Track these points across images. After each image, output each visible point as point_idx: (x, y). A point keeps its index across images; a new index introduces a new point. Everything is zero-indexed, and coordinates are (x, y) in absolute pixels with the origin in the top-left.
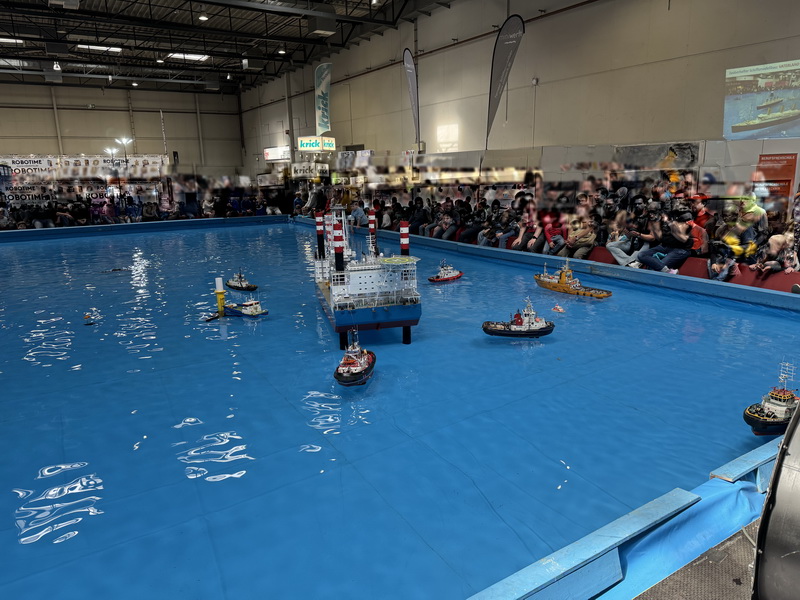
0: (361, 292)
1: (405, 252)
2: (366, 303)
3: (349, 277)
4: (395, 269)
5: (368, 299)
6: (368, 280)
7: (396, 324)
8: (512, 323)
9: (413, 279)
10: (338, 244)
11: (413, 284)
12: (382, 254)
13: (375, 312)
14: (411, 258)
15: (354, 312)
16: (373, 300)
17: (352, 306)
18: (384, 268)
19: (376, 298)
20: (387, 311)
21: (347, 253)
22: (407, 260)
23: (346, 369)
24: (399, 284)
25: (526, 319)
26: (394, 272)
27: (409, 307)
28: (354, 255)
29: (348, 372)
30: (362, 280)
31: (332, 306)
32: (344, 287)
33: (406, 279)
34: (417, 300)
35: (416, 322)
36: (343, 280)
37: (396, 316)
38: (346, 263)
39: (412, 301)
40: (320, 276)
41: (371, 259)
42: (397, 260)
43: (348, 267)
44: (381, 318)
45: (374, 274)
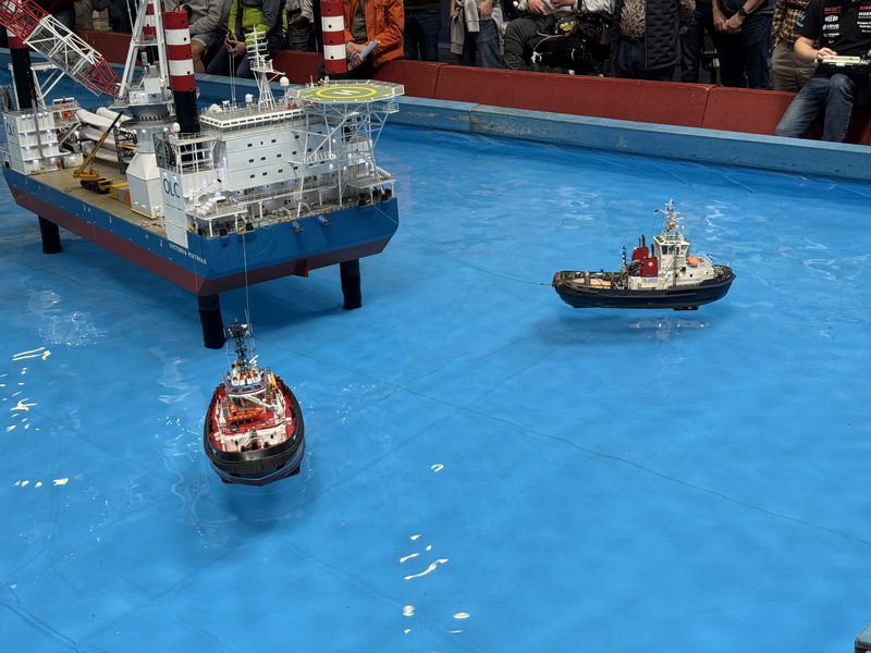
0: (253, 184)
5: (272, 202)
6: (270, 151)
8: (632, 271)
25: (666, 260)
30: (256, 153)
40: (34, 157)
45: (284, 135)
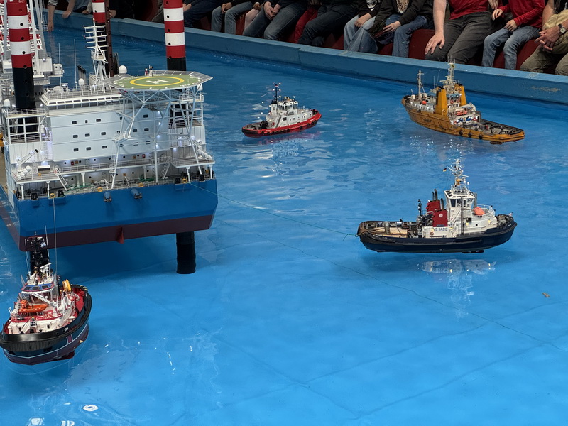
0: (77, 156)
1: (177, 63)
2: (91, 182)
3: (47, 122)
4: (154, 101)
5: (94, 173)
6: (95, 129)
7: (161, 228)
8: (424, 222)
9: (196, 123)
10: (19, 48)
11: (197, 136)
12: (122, 69)
13: (111, 202)
14: (191, 75)
15: (61, 203)
16: (107, 175)
17: (57, 188)
18: (129, 100)
19: (114, 169)
20: (138, 199)
21: (41, 67)
22: (180, 80)
23: (26, 326)
24: (165, 137)
25: (454, 212)
26: (152, 108)
27: (189, 187)
28: (59, 71)
29: (32, 331)
30: (80, 129)
31: (11, 190)
32: (36, 145)
33: (181, 124)
34: (206, 172)
35: (205, 221)
36: (35, 128)
37: (159, 210)
38: (40, 90)
39: (194, 173)
41: (99, 80)
42: (159, 81)
43: (46, 99)
44: (126, 215)
